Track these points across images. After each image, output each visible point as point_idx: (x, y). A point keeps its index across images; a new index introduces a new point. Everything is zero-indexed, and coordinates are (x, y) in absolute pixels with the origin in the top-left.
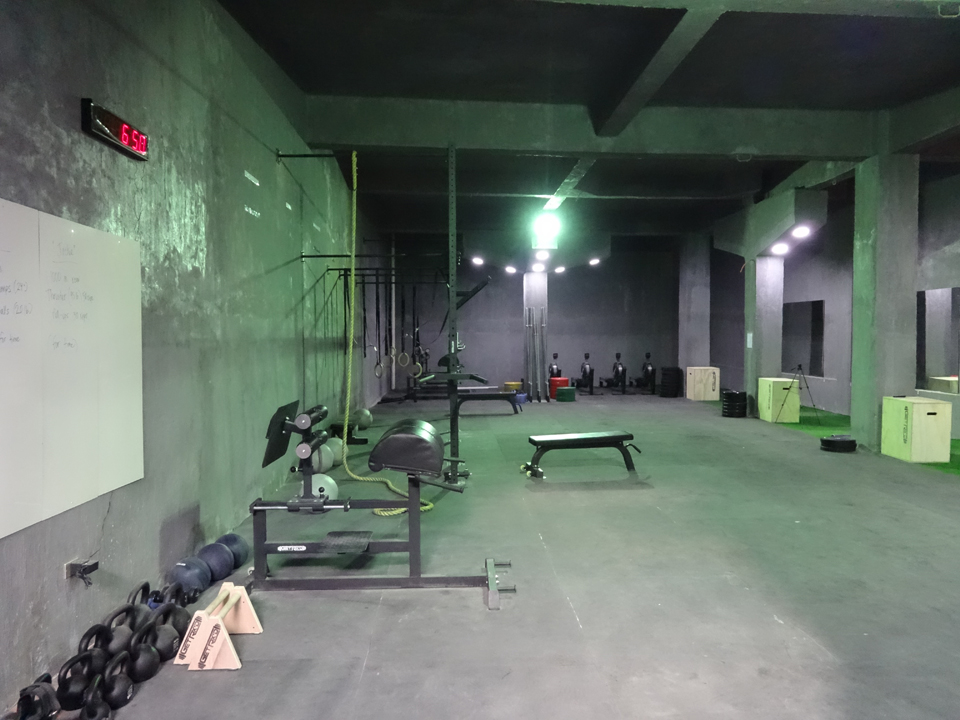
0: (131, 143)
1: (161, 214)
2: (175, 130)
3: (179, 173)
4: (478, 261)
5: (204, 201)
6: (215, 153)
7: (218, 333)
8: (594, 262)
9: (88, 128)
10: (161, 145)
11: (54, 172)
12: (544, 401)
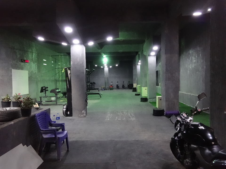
0: (27, 62)
1: (31, 67)
2: (32, 58)
3: (33, 63)
4: (96, 66)
5: (37, 65)
6: (38, 59)
7: (39, 79)
8: (117, 65)
9: (22, 62)
10: (30, 61)
11: (19, 66)
12: (107, 90)
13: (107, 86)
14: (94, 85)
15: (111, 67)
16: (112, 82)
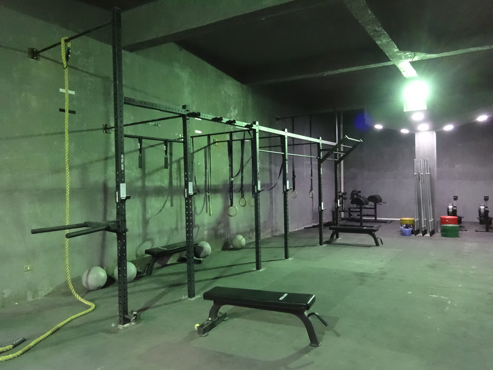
12: (428, 235)
13: (427, 216)
14: (375, 208)
15: (449, 128)
16: (456, 198)
